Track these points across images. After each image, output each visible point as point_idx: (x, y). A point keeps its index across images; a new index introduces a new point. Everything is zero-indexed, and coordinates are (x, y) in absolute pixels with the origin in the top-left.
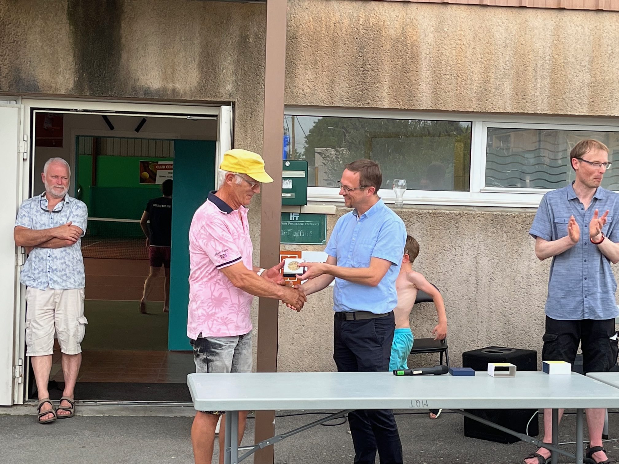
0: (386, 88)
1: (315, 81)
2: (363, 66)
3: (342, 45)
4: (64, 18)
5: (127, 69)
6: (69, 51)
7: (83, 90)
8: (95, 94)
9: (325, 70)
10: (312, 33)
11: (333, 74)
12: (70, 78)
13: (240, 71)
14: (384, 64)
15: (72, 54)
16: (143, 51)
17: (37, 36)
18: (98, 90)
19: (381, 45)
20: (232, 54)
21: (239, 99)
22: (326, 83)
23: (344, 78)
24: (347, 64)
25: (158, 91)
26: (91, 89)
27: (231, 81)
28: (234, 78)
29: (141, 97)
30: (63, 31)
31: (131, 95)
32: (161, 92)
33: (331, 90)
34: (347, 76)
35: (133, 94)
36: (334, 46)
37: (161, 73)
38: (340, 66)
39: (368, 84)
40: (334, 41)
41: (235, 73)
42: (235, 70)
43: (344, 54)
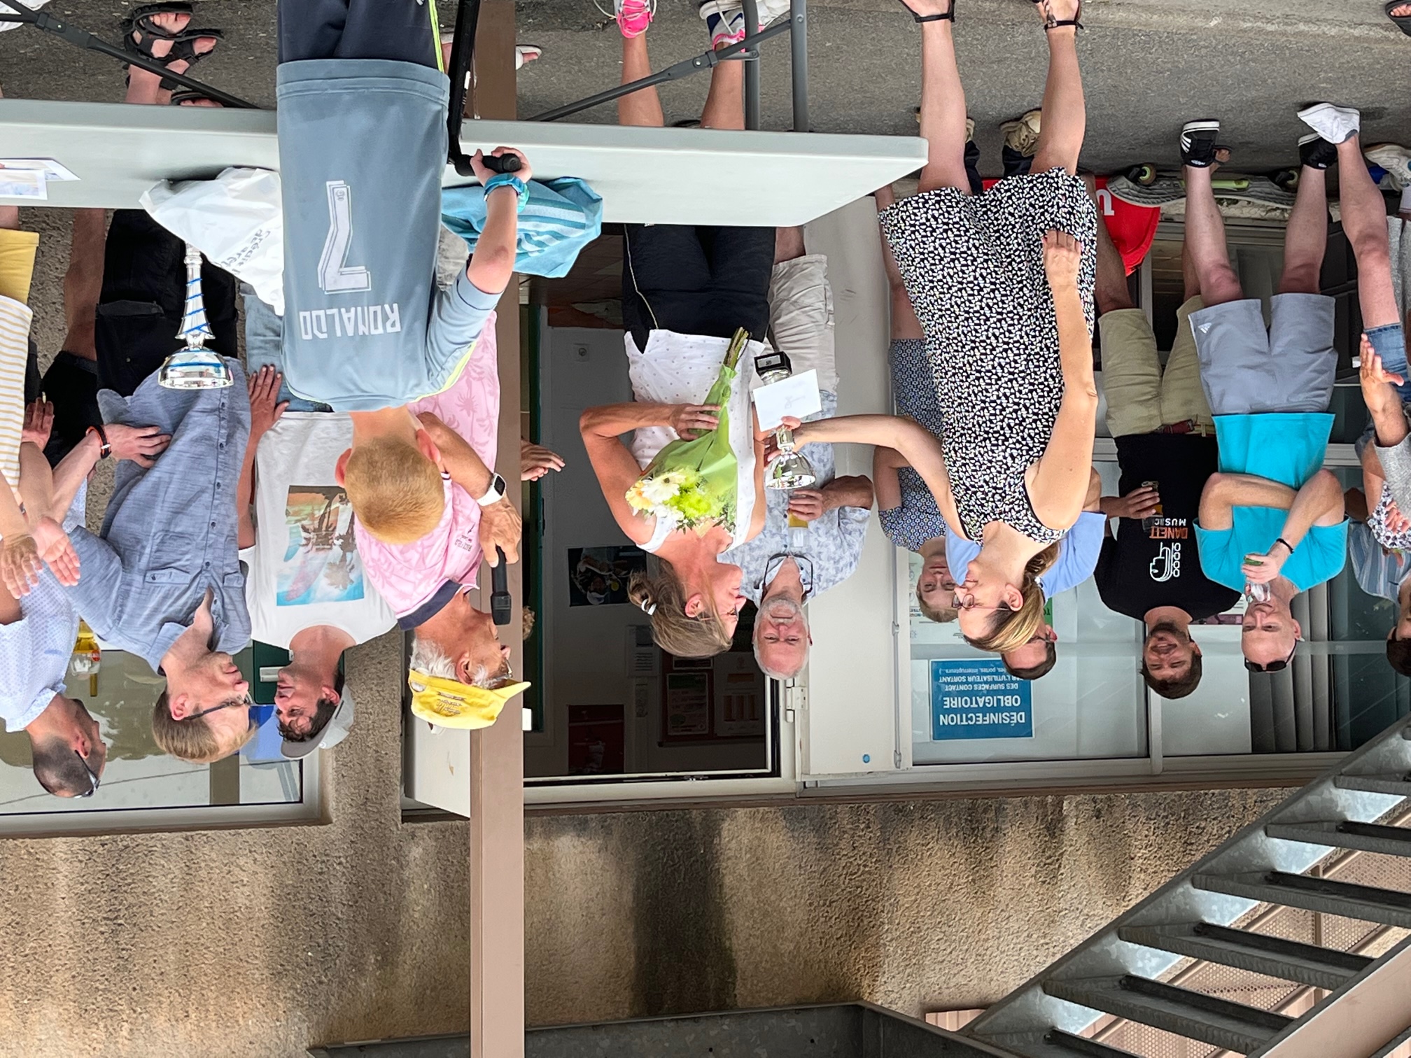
0: (62, 882)
1: (229, 884)
2: (120, 928)
3: (170, 969)
4: (742, 961)
5: (622, 871)
6: (731, 897)
7: (704, 819)
8: (681, 813)
9: (206, 910)
10: (238, 990)
11: (188, 902)
12: (729, 842)
13: (393, 889)
14: (68, 937)
15: (726, 890)
16: (592, 910)
17: (790, 919)
18: (677, 821)
19: (77, 980)
20: (412, 924)
21: (395, 829)
22: (202, 881)
23: (163, 897)
24: (157, 929)
25: (561, 831)
26: (689, 824)
27: (412, 865)
28: (406, 874)
29: (593, 816)
30: (742, 935)
31: (614, 818)
32: (554, 829)
33: (190, 868)
34: (155, 902)
35: (609, 820)
36: (187, 966)
37: (556, 867)
38: (173, 922)
39: (106, 888)
40: (187, 978)
41: (404, 884)
42: (404, 891)
43: (161, 952)
